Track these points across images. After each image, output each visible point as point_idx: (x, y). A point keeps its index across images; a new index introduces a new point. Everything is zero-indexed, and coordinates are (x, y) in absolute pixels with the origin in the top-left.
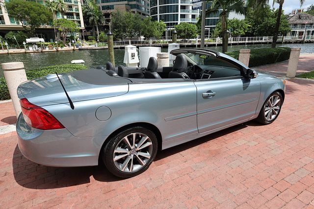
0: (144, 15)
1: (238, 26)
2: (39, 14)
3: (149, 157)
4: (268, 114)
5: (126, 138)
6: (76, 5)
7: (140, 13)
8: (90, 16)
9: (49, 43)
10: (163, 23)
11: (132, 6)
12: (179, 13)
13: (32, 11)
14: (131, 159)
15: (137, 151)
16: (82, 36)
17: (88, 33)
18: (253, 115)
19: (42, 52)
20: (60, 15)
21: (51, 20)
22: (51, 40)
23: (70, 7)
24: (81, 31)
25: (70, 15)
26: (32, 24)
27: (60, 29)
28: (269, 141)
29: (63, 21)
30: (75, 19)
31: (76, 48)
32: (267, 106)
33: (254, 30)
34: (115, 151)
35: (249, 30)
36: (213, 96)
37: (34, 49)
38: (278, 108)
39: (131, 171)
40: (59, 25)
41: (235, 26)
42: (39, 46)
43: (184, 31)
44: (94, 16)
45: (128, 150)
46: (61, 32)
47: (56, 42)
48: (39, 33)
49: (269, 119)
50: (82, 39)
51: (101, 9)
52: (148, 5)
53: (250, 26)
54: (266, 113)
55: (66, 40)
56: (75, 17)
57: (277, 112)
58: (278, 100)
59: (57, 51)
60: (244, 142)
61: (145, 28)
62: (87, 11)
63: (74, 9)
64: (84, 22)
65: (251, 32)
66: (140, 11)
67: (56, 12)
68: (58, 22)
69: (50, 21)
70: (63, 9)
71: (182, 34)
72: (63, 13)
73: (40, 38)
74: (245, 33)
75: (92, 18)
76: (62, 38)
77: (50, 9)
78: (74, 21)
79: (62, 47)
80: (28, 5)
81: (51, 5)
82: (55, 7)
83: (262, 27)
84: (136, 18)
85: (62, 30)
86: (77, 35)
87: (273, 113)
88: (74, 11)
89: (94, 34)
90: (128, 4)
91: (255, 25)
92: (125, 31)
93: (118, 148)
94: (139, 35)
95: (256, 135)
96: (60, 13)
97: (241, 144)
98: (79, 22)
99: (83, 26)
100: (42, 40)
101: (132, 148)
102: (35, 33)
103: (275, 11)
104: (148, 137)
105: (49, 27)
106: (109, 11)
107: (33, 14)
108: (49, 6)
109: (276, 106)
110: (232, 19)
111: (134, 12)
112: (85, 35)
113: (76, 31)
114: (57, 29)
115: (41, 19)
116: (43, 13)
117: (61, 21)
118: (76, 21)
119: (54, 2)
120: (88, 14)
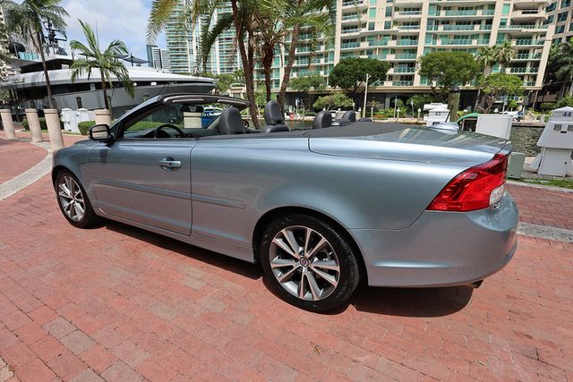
2: (460, 69)
6: (539, 48)
8: (566, 63)
13: (451, 65)
16: (531, 103)
17: (549, 97)
20: (499, 67)
22: (469, 107)
23: (526, 52)
24: (526, 92)
25: (515, 66)
27: (488, 90)
30: (527, 73)
50: (528, 107)
56: (528, 68)
64: (546, 78)
67: (492, 64)
68: (488, 79)
70: (507, 57)
72: (505, 63)
73: (444, 103)
75: (566, 68)
77: (483, 60)
78: (522, 76)
80: (448, 57)
81: (486, 52)
82: (494, 54)
85: (491, 92)
86: (520, 101)
88: (530, 59)
96: (500, 65)
98: (535, 77)
99: (539, 84)
105: (471, 87)
107: (451, 69)
108: (482, 55)
112: (540, 100)
113: (517, 93)
114: (481, 90)
115: (459, 76)
116: (467, 66)
117: (494, 77)
118: (529, 75)
119: (494, 47)
120: (559, 61)
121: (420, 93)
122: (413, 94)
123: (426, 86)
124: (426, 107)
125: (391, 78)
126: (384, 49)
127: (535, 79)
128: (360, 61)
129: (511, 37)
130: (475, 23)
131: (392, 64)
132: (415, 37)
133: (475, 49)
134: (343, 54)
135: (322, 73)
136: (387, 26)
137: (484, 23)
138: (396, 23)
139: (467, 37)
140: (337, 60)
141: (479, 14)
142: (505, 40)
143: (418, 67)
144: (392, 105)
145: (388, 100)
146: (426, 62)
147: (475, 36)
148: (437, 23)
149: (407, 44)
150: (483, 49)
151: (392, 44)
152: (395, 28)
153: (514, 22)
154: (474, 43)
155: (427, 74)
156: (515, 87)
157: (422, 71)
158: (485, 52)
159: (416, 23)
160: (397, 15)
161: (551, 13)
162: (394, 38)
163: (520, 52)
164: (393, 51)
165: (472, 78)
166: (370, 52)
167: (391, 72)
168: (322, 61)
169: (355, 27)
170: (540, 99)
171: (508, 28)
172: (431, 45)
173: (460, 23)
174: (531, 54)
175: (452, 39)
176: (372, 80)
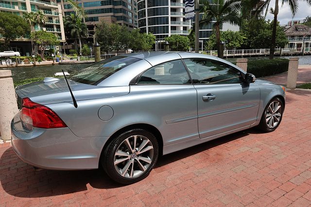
0: (131, 27)
1: (233, 38)
2: (16, 26)
3: (150, 162)
4: (269, 120)
5: (127, 140)
6: (56, 17)
7: (127, 25)
8: (72, 28)
9: (24, 57)
10: (152, 35)
11: (118, 18)
12: (170, 25)
13: (7, 23)
14: (132, 164)
15: (138, 156)
16: (63, 50)
17: (70, 47)
18: (254, 121)
19: (16, 66)
20: (39, 27)
21: (29, 33)
22: (28, 54)
23: (50, 18)
24: (62, 44)
25: (50, 27)
26: (7, 37)
27: (38, 42)
28: (272, 148)
29: (42, 33)
30: (55, 31)
31: (55, 62)
32: (268, 113)
33: (250, 42)
34: (116, 154)
35: (245, 42)
36: (213, 99)
37: (8, 64)
38: (279, 114)
39: (131, 177)
40: (37, 38)
41: (230, 38)
42: (13, 60)
43: (176, 43)
44: (76, 28)
45: (128, 153)
46: (39, 45)
47: (33, 56)
48: (14, 46)
49: (271, 127)
50: (62, 52)
51: (84, 21)
52: (136, 17)
53: (245, 38)
54: (267, 120)
55: (45, 54)
56: (55, 28)
57: (278, 119)
58: (279, 107)
59: (35, 65)
60: (247, 149)
61: (133, 41)
62: (69, 23)
63: (54, 20)
64: (66, 35)
65: (246, 44)
66: (127, 23)
67: (34, 24)
68: (36, 35)
69: (27, 33)
70: (43, 21)
71: (174, 47)
72: (42, 25)
73: (15, 51)
74: (241, 45)
75: (74, 30)
76: (40, 52)
77: (28, 21)
78: (54, 33)
79: (39, 61)
80: (4, 17)
81: (29, 16)
82: (34, 18)
83: (258, 39)
84: (122, 30)
85: (40, 43)
86: (57, 48)
87: (275, 120)
88: (54, 23)
89: (76, 47)
90: (114, 16)
91: (251, 36)
92: (110, 44)
93: (119, 151)
94: (126, 48)
95: (259, 143)
96: (39, 25)
97: (244, 151)
98: (60, 35)
99: (64, 38)
100: (18, 53)
101: (133, 151)
102: (9, 46)
103: (270, 22)
104: (149, 141)
105: (25, 39)
106: (93, 23)
107: (8, 26)
108: (26, 18)
109: (277, 112)
110: (226, 30)
111: (120, 24)
112: (66, 48)
113: (56, 44)
114: (35, 42)
115: (17, 31)
116: (20, 25)
117: (40, 33)
118: (57, 33)
119: (32, 13)
120: (70, 26)
127: (61, 36)
129: (39, 7)
133: (18, 12)
139: (9, 3)
142: (36, 9)
150: (23, 13)
171: (36, 2)
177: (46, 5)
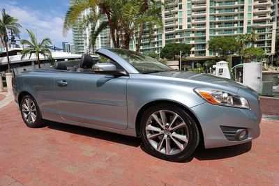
2: (230, 46)
6: (270, 34)
13: (225, 44)
16: (270, 62)
20: (251, 44)
23: (264, 36)
25: (259, 43)
27: (246, 56)
56: (266, 44)
67: (246, 43)
68: (245, 51)
70: (254, 39)
72: (253, 42)
78: (263, 48)
80: (223, 41)
82: (246, 38)
86: (264, 61)
88: (266, 39)
99: (273, 52)
107: (225, 46)
108: (240, 39)
113: (262, 57)
114: (243, 57)
116: (233, 45)
117: (248, 49)
118: (267, 48)
119: (246, 34)
121: (210, 60)
122: (206, 60)
123: (212, 56)
124: (214, 66)
125: (193, 52)
126: (188, 38)
127: (270, 50)
128: (176, 45)
129: (254, 29)
130: (234, 23)
131: (193, 46)
132: (204, 32)
133: (236, 36)
134: (166, 41)
135: (156, 52)
136: (189, 27)
137: (239, 23)
138: (193, 25)
139: (231, 30)
140: (164, 45)
141: (236, 18)
142: (252, 30)
143: (207, 46)
144: (195, 67)
145: (193, 64)
146: (211, 43)
147: (236, 29)
148: (215, 24)
149: (200, 35)
150: (240, 35)
151: (192, 35)
152: (193, 28)
153: (255, 22)
154: (236, 33)
155: (212, 49)
156: (260, 54)
157: (210, 48)
158: (242, 37)
159: (204, 25)
160: (193, 21)
161: (273, 17)
162: (193, 32)
163: (260, 36)
164: (193, 39)
165: (237, 50)
166: (181, 40)
167: (193, 49)
168: (156, 46)
169: (172, 28)
170: (275, 60)
171: (252, 24)
172: (213, 35)
173: (226, 23)
174: (266, 37)
175: (223, 32)
176: (183, 54)
177: (261, 25)
